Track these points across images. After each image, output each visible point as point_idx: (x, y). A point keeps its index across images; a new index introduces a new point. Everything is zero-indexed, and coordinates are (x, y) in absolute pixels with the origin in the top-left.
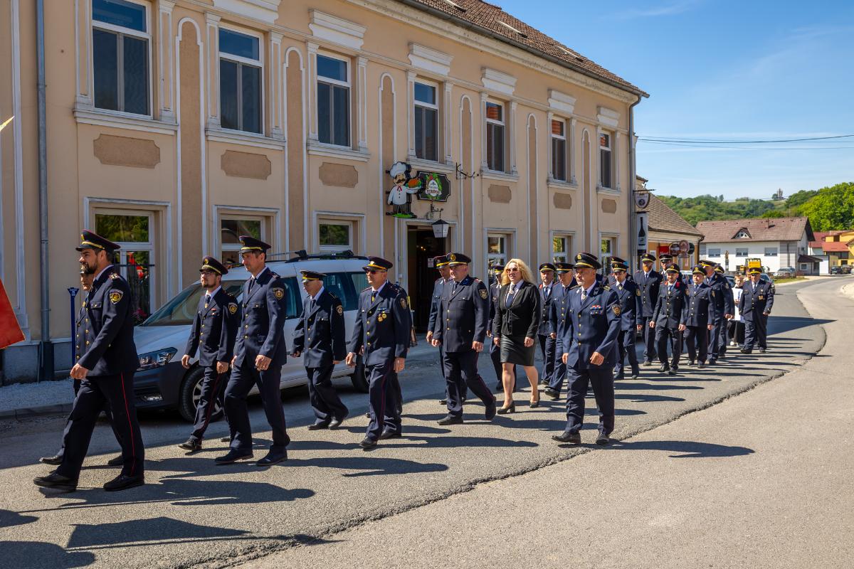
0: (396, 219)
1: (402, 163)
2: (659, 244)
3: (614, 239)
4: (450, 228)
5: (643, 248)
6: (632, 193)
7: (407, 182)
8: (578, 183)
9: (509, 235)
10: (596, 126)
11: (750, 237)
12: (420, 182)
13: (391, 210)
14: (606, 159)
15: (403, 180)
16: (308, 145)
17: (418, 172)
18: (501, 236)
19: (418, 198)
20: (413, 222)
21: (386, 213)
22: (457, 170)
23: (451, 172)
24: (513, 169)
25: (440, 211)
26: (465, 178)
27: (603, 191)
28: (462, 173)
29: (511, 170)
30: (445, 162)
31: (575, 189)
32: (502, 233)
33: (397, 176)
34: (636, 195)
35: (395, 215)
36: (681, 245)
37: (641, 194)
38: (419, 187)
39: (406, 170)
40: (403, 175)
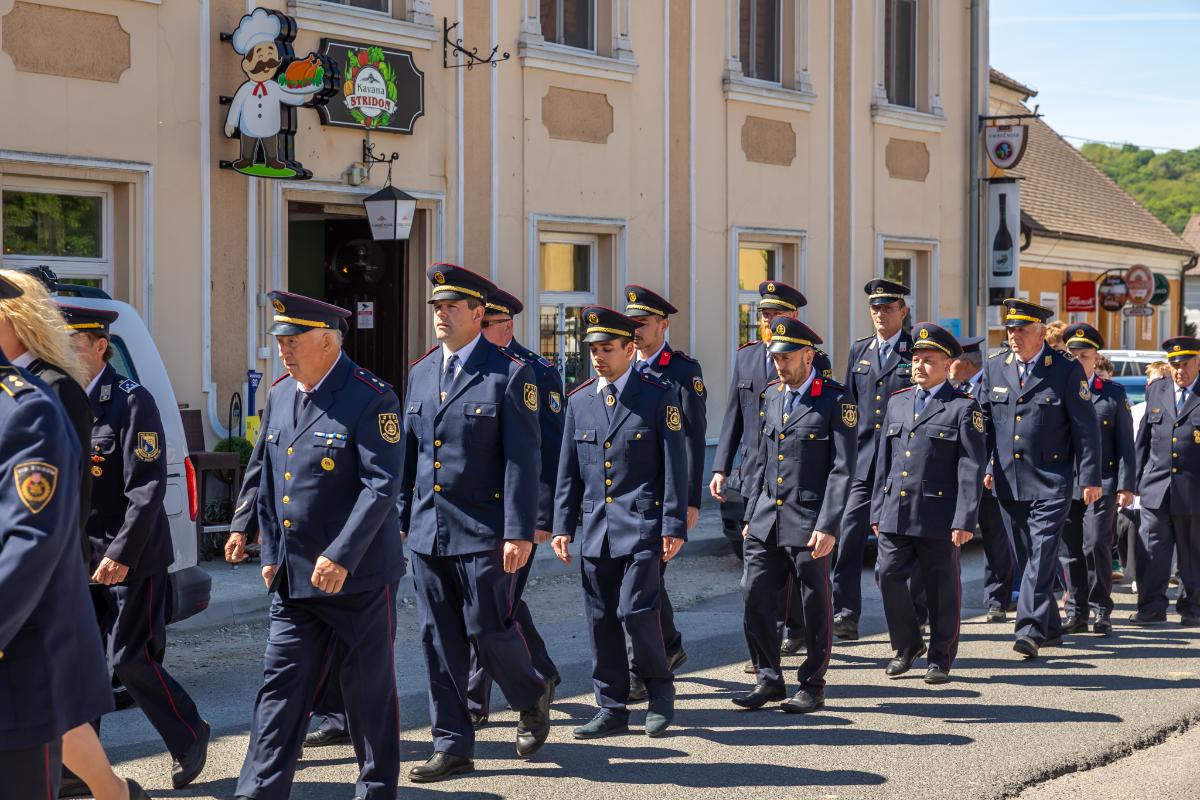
0: (253, 181)
1: (270, 12)
2: (1068, 273)
3: (922, 255)
4: (420, 215)
5: (1005, 282)
6: (978, 123)
7: (282, 69)
8: (815, 91)
9: (604, 238)
12: (319, 70)
13: (235, 153)
15: (271, 63)
17: (324, 42)
18: (581, 240)
19: (324, 121)
20: (305, 191)
21: (221, 162)
22: (446, 40)
23: (427, 45)
24: (622, 44)
25: (390, 162)
26: (470, 64)
27: (892, 115)
28: (461, 49)
29: (614, 45)
30: (408, 16)
31: (807, 108)
32: (585, 230)
33: (252, 51)
34: (988, 130)
35: (247, 170)
36: (1133, 278)
37: (1001, 128)
38: (321, 86)
39: (281, 34)
40: (271, 48)
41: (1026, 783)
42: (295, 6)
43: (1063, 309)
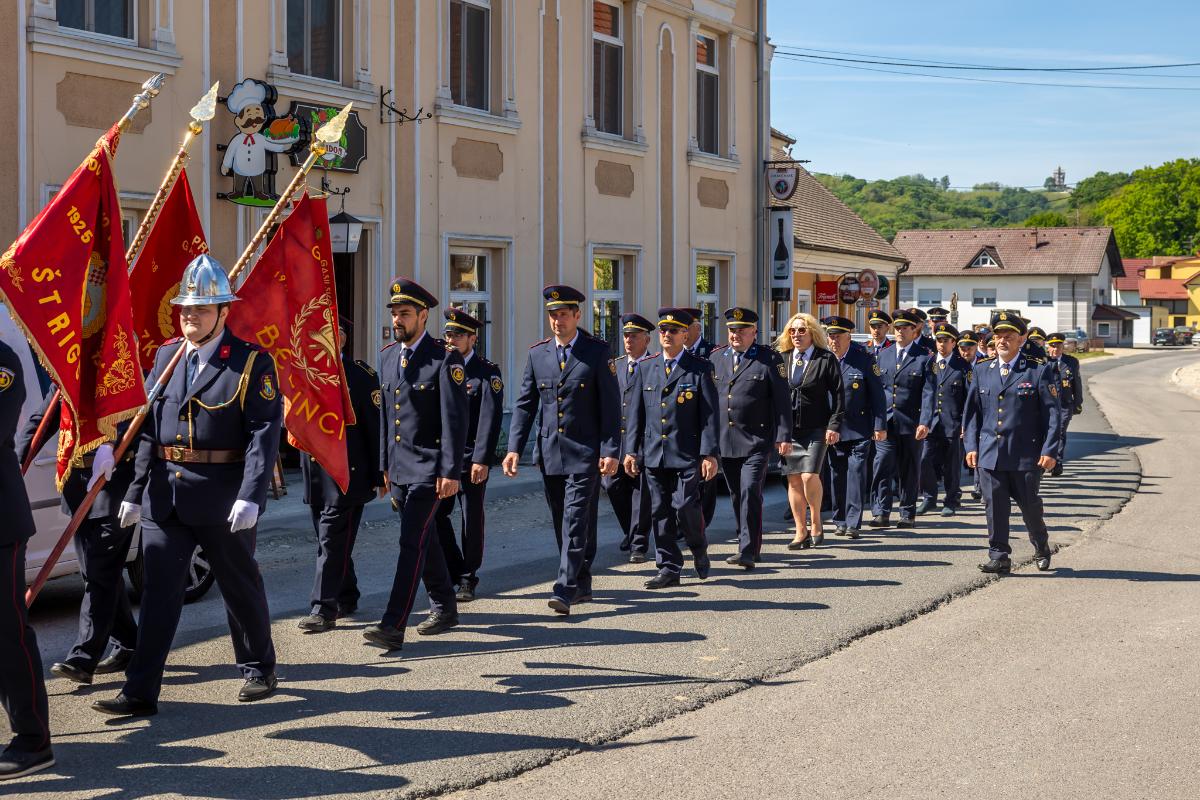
0: (241, 208)
1: (257, 82)
2: (817, 275)
3: (723, 263)
4: (364, 232)
5: (784, 284)
6: (762, 166)
7: (267, 125)
8: (647, 142)
9: (496, 251)
10: (688, 20)
11: (1001, 266)
12: (296, 126)
13: (229, 187)
14: (709, 92)
15: (258, 120)
16: (30, 29)
17: (293, 104)
18: (478, 252)
19: (293, 163)
21: (218, 194)
22: (382, 102)
23: (369, 107)
24: (509, 106)
25: (343, 194)
26: (401, 121)
27: (701, 159)
28: (394, 110)
29: (504, 107)
30: (355, 85)
31: (642, 154)
32: (483, 245)
33: (243, 110)
34: (771, 172)
35: (239, 200)
36: (863, 279)
37: (780, 170)
38: (298, 138)
39: (266, 98)
40: (258, 109)
41: (853, 638)
42: (272, 77)
43: (813, 302)
